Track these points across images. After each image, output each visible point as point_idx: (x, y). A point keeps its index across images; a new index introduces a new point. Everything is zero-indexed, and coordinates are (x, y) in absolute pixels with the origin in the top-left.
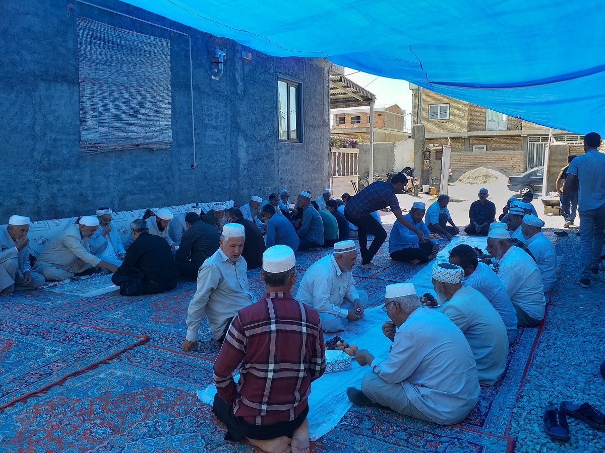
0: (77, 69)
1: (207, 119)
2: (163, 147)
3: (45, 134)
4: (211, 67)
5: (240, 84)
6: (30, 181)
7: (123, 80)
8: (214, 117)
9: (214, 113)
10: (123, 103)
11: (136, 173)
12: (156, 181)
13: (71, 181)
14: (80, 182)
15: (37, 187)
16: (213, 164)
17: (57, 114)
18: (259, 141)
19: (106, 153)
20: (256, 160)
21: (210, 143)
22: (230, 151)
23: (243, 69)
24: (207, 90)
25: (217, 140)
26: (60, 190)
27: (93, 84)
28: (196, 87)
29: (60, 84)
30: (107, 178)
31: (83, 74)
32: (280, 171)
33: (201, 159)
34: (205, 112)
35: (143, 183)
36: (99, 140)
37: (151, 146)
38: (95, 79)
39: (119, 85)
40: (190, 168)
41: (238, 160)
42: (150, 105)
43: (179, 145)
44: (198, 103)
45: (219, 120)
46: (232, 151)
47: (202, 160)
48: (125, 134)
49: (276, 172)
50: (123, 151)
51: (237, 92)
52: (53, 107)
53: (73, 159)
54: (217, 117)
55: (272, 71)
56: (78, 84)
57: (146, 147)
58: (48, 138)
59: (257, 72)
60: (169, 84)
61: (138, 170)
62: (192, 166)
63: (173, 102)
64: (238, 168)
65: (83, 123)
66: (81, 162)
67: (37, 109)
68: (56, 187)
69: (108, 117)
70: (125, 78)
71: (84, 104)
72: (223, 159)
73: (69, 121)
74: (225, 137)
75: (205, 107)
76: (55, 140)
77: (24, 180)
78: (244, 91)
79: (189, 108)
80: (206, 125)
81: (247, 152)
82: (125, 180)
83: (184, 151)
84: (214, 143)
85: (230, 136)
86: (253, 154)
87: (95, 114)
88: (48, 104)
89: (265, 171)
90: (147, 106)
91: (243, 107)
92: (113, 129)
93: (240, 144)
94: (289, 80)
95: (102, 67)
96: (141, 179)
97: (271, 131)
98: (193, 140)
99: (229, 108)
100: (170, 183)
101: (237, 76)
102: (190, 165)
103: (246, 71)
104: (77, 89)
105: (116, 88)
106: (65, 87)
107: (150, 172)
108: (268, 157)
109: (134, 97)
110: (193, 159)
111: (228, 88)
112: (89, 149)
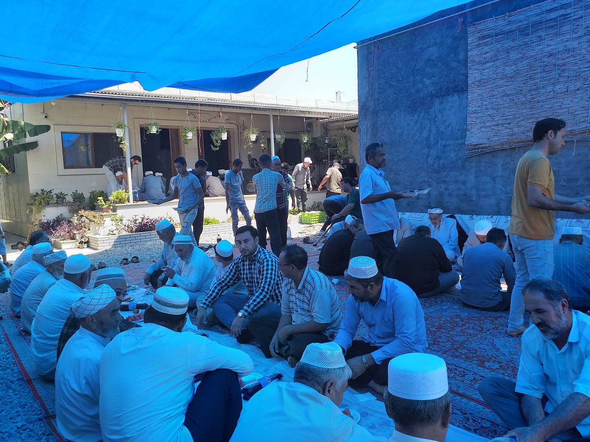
0: (467, 76)
3: (437, 142)
10: (509, 96)
13: (456, 182)
14: (464, 182)
17: (447, 123)
19: (494, 153)
29: (451, 96)
30: (494, 180)
31: (471, 80)
36: (481, 141)
50: (513, 149)
52: (444, 118)
53: (459, 162)
56: (467, 91)
66: (467, 164)
67: (432, 123)
68: (443, 186)
71: (471, 108)
73: (457, 127)
76: (445, 146)
88: (441, 116)
92: (494, 128)
104: (466, 95)
105: (501, 82)
106: (456, 97)
112: (473, 151)
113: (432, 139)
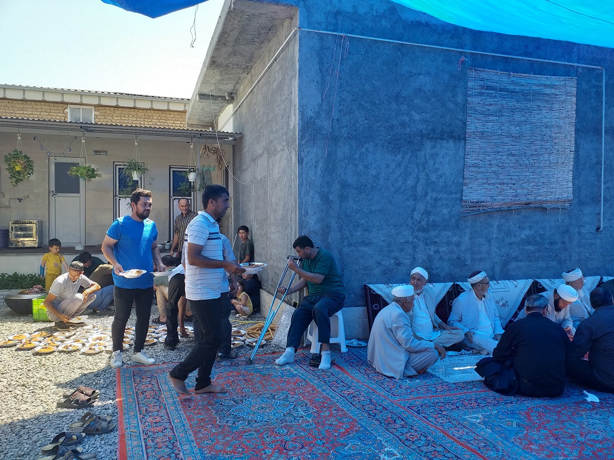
0: (465, 124)
2: (559, 205)
3: (426, 194)
6: (408, 242)
7: (514, 130)
10: (513, 155)
11: (523, 236)
12: (548, 247)
13: (448, 243)
14: (458, 244)
15: (415, 247)
17: (440, 173)
19: (490, 213)
26: (437, 252)
27: (480, 138)
29: (445, 141)
30: (489, 241)
31: (470, 128)
33: (610, 220)
36: (483, 199)
37: (545, 205)
38: (483, 133)
39: (510, 136)
40: (595, 231)
42: (546, 156)
43: (581, 203)
48: (513, 191)
50: (509, 210)
52: (437, 166)
53: (453, 219)
56: (465, 139)
57: (538, 205)
58: (429, 198)
60: (573, 129)
61: (527, 232)
62: (598, 229)
63: (577, 151)
65: (467, 181)
66: (461, 222)
67: (421, 169)
69: (494, 173)
70: (518, 128)
71: (470, 161)
73: (451, 180)
76: (436, 200)
77: (402, 241)
82: (510, 244)
83: (588, 210)
87: (481, 170)
88: (432, 163)
90: (542, 158)
92: (499, 186)
95: (491, 118)
96: (529, 243)
98: (600, 196)
100: (565, 249)
102: (594, 228)
104: (462, 144)
105: (506, 140)
106: (451, 143)
107: (541, 235)
110: (599, 220)
112: (471, 209)
113: (419, 189)
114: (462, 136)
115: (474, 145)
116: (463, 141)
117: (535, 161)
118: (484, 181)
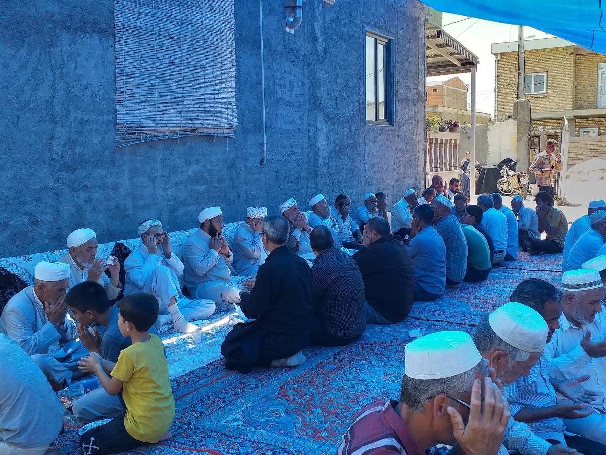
0: (112, 13)
1: (279, 92)
2: (225, 133)
3: (68, 114)
4: (284, 14)
5: (321, 39)
6: (46, 187)
7: (174, 30)
8: (288, 88)
9: (288, 83)
10: (175, 65)
11: (190, 173)
12: (216, 185)
13: (103, 187)
14: (115, 188)
15: (57, 196)
16: (286, 159)
17: (84, 82)
18: (342, 124)
19: (152, 142)
20: (338, 151)
21: (283, 127)
22: (307, 139)
23: (324, 18)
24: (280, 48)
25: (292, 122)
26: (88, 200)
27: (134, 36)
28: (267, 44)
29: (88, 35)
30: (153, 181)
31: (120, 21)
32: (367, 166)
33: (271, 151)
34: (278, 81)
35: (199, 187)
36: (143, 123)
37: (211, 133)
38: (136, 29)
39: (170, 37)
40: (259, 164)
41: (316, 151)
42: (210, 69)
43: (246, 131)
44: (269, 68)
45: (294, 93)
46: (309, 138)
47: (274, 153)
48: (178, 114)
49: (362, 167)
50: (174, 139)
51: (316, 51)
52: (79, 72)
53: (107, 152)
54: (292, 87)
55: (358, 22)
56: (114, 36)
57: (203, 133)
58: (72, 120)
59: (340, 22)
60: (233, 38)
61: (194, 168)
62: (262, 161)
63: (238, 66)
64: (316, 163)
65: (120, 97)
66: (118, 156)
67: (57, 74)
68: (83, 195)
69: (154, 86)
70: (178, 28)
71: (123, 68)
72: (299, 151)
73: (100, 93)
74: (301, 118)
75: (278, 74)
76: (82, 122)
77: (39, 187)
78: (325, 50)
79: (258, 74)
80: (278, 100)
81: (328, 139)
82: (177, 184)
83: (251, 139)
84: (288, 127)
85: (308, 115)
86: (334, 142)
87: (137, 82)
88: (73, 66)
89: (349, 167)
91: (323, 73)
92: (161, 106)
93: (320, 128)
94: (377, 35)
95: (146, 9)
96: (197, 182)
97: (357, 108)
99: (306, 74)
100: (234, 187)
101: (316, 28)
102: (259, 161)
103: (328, 20)
104: (111, 43)
105: (166, 43)
106: (96, 39)
107: (209, 171)
108: (353, 146)
109: (189, 57)
110: (263, 151)
111: (306, 46)
112: (128, 137)
114: (109, 31)
115: (127, 45)
116: (112, 38)
117: (199, 75)
118: (143, 98)
